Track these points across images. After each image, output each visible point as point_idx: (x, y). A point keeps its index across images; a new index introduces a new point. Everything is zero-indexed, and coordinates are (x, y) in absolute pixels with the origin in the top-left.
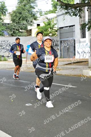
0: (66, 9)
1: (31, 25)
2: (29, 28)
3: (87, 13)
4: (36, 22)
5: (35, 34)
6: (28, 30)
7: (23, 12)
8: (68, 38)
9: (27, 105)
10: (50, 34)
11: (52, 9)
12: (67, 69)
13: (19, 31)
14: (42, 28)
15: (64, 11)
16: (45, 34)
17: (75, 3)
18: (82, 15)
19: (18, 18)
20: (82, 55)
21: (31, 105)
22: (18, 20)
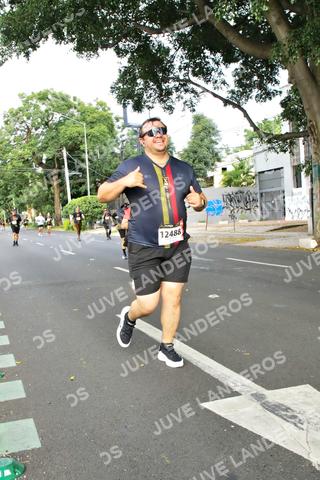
0: (269, 141)
1: (213, 170)
2: (209, 174)
3: (302, 147)
4: (220, 165)
5: (220, 183)
7: (199, 150)
8: (272, 188)
9: (211, 296)
10: (244, 183)
11: (244, 144)
12: (272, 238)
14: (230, 174)
15: (266, 146)
16: (235, 183)
17: (283, 132)
18: (295, 151)
20: (296, 214)
21: (217, 296)
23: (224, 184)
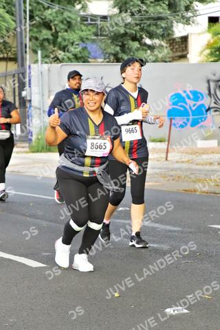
1: (187, 21)
4: (203, 11)
5: (202, 52)
6: (174, 39)
9: (169, 311)
13: (140, 44)
21: (186, 311)
23: (211, 54)
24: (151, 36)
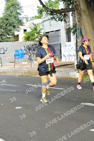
0: (52, 14)
1: (18, 31)
2: (16, 33)
4: (22, 28)
5: (22, 39)
6: (15, 36)
7: (10, 18)
8: (54, 42)
9: (17, 108)
10: (37, 39)
13: (6, 37)
14: (29, 33)
15: (50, 17)
16: (32, 39)
17: (60, 9)
18: (67, 20)
19: (5, 24)
20: (68, 58)
21: (21, 108)
22: (5, 26)
23: (25, 39)
24: (9, 35)
